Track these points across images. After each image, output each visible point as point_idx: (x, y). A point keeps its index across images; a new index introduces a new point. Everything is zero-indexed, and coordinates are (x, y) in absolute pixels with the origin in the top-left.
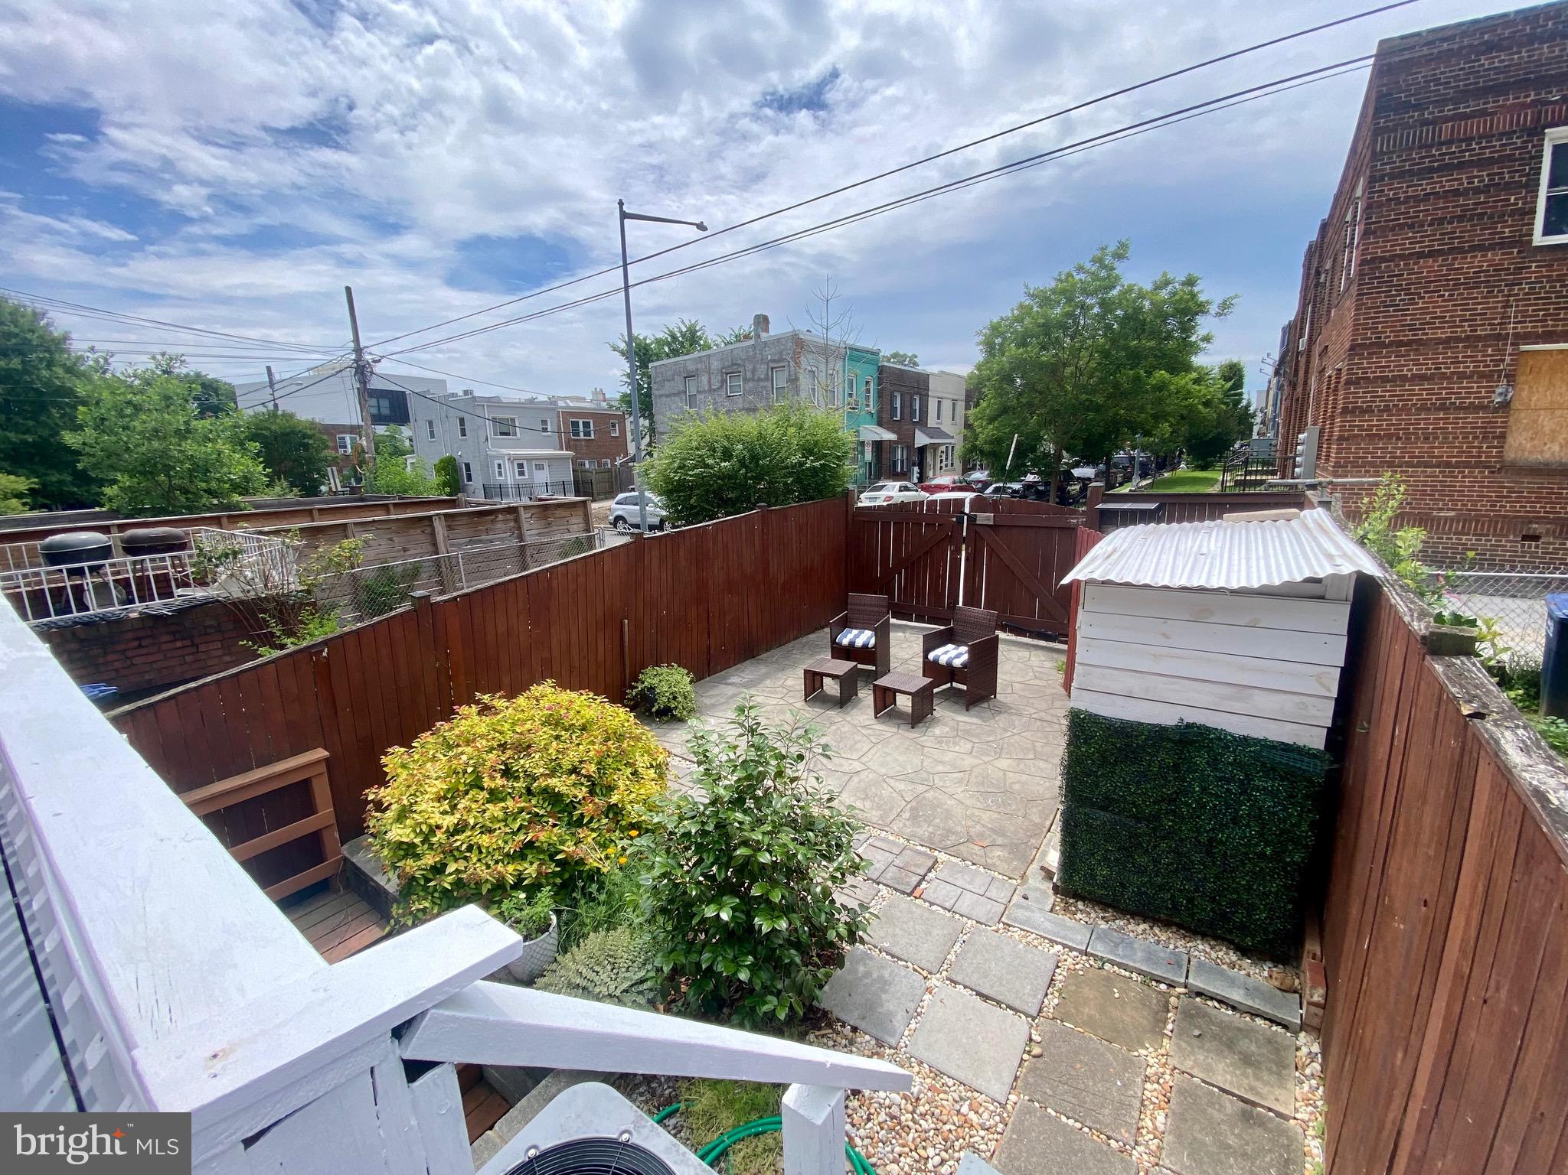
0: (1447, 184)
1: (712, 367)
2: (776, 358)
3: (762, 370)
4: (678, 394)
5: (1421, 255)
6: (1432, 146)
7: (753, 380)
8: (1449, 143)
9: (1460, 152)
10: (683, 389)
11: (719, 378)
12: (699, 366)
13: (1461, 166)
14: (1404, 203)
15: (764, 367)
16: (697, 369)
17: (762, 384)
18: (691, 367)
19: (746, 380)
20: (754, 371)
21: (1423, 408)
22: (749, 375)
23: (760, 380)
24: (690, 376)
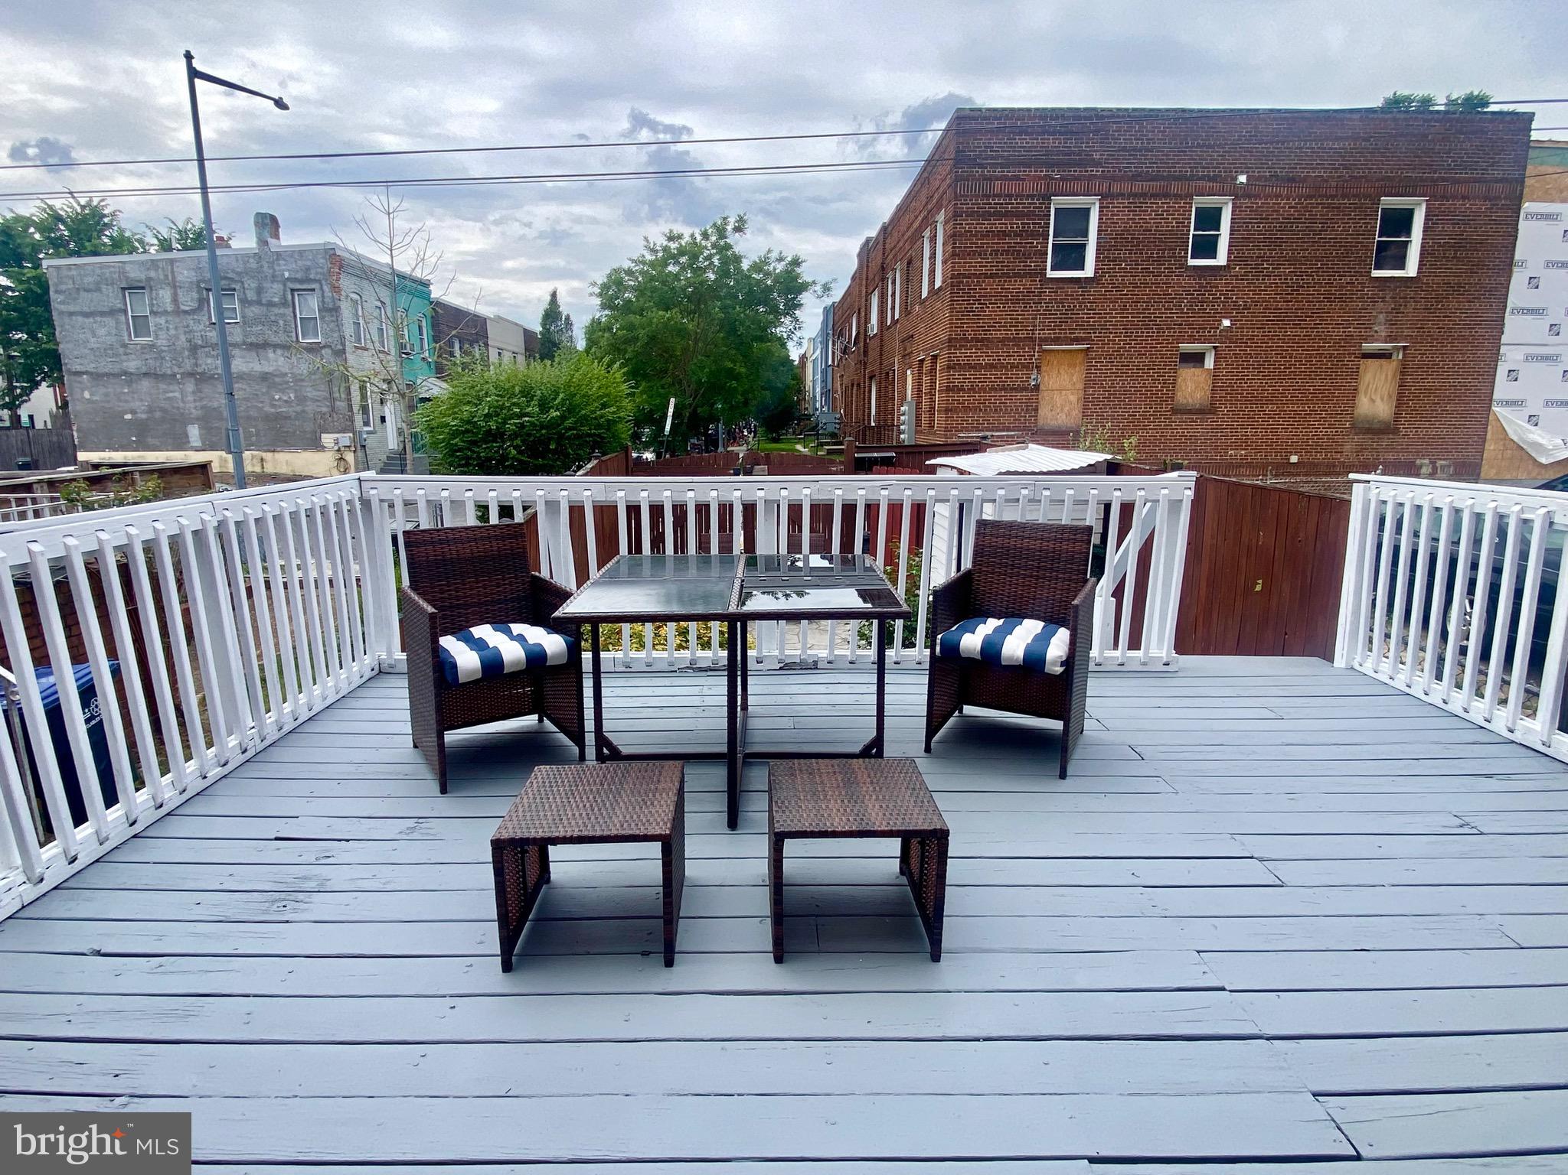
0: (999, 225)
1: (179, 278)
2: (299, 276)
3: (274, 292)
4: (112, 313)
5: (986, 276)
6: (990, 196)
7: (259, 303)
8: (999, 196)
9: (1006, 204)
10: (120, 306)
11: (195, 295)
12: (152, 274)
13: (1007, 215)
14: (975, 236)
15: (277, 287)
16: (149, 279)
17: (276, 310)
18: (136, 274)
19: (244, 302)
20: (259, 291)
21: (993, 389)
22: (251, 295)
23: (271, 304)
24: (133, 288)
